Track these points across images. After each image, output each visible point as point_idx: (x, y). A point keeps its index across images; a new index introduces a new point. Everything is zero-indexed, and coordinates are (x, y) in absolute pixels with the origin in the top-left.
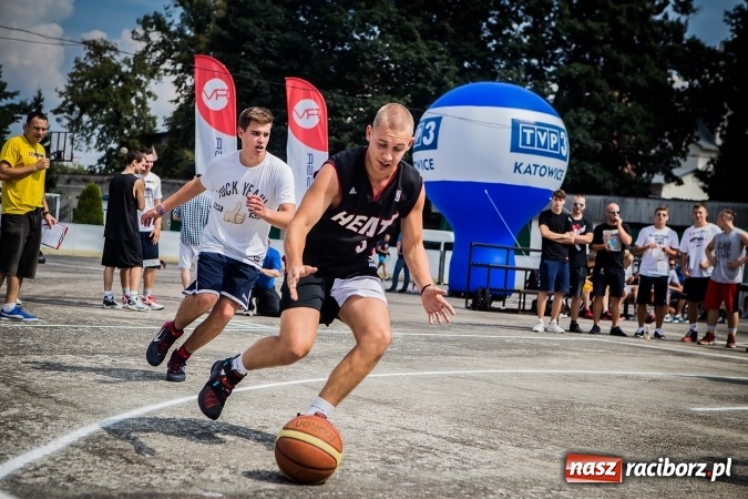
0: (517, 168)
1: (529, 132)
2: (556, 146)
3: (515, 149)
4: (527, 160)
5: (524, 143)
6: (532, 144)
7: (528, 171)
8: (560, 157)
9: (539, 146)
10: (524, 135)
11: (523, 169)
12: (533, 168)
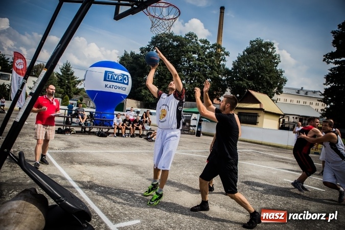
0: (106, 86)
1: (110, 75)
2: (121, 80)
3: (105, 80)
4: (109, 83)
5: (108, 78)
6: (111, 79)
7: (110, 87)
8: (124, 83)
9: (114, 79)
10: (109, 76)
11: (108, 86)
12: (112, 86)
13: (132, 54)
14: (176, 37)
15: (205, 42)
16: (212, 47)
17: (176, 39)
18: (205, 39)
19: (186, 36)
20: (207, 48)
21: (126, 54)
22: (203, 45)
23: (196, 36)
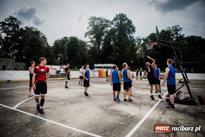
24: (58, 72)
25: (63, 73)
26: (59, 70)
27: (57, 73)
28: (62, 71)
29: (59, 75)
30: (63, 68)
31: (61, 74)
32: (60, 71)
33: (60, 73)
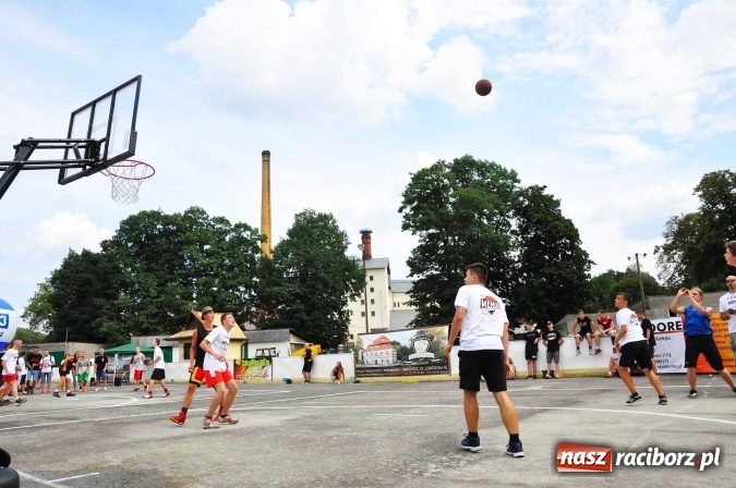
13: (86, 254)
14: (166, 217)
15: (222, 220)
16: (233, 230)
17: (167, 220)
18: (221, 216)
19: (186, 213)
20: (227, 232)
21: (72, 256)
22: (218, 226)
23: (203, 212)
24: (403, 353)
25: (426, 359)
26: (408, 346)
27: (399, 358)
28: (422, 350)
29: (406, 367)
30: (425, 337)
31: (414, 360)
32: (412, 351)
33: (411, 357)
